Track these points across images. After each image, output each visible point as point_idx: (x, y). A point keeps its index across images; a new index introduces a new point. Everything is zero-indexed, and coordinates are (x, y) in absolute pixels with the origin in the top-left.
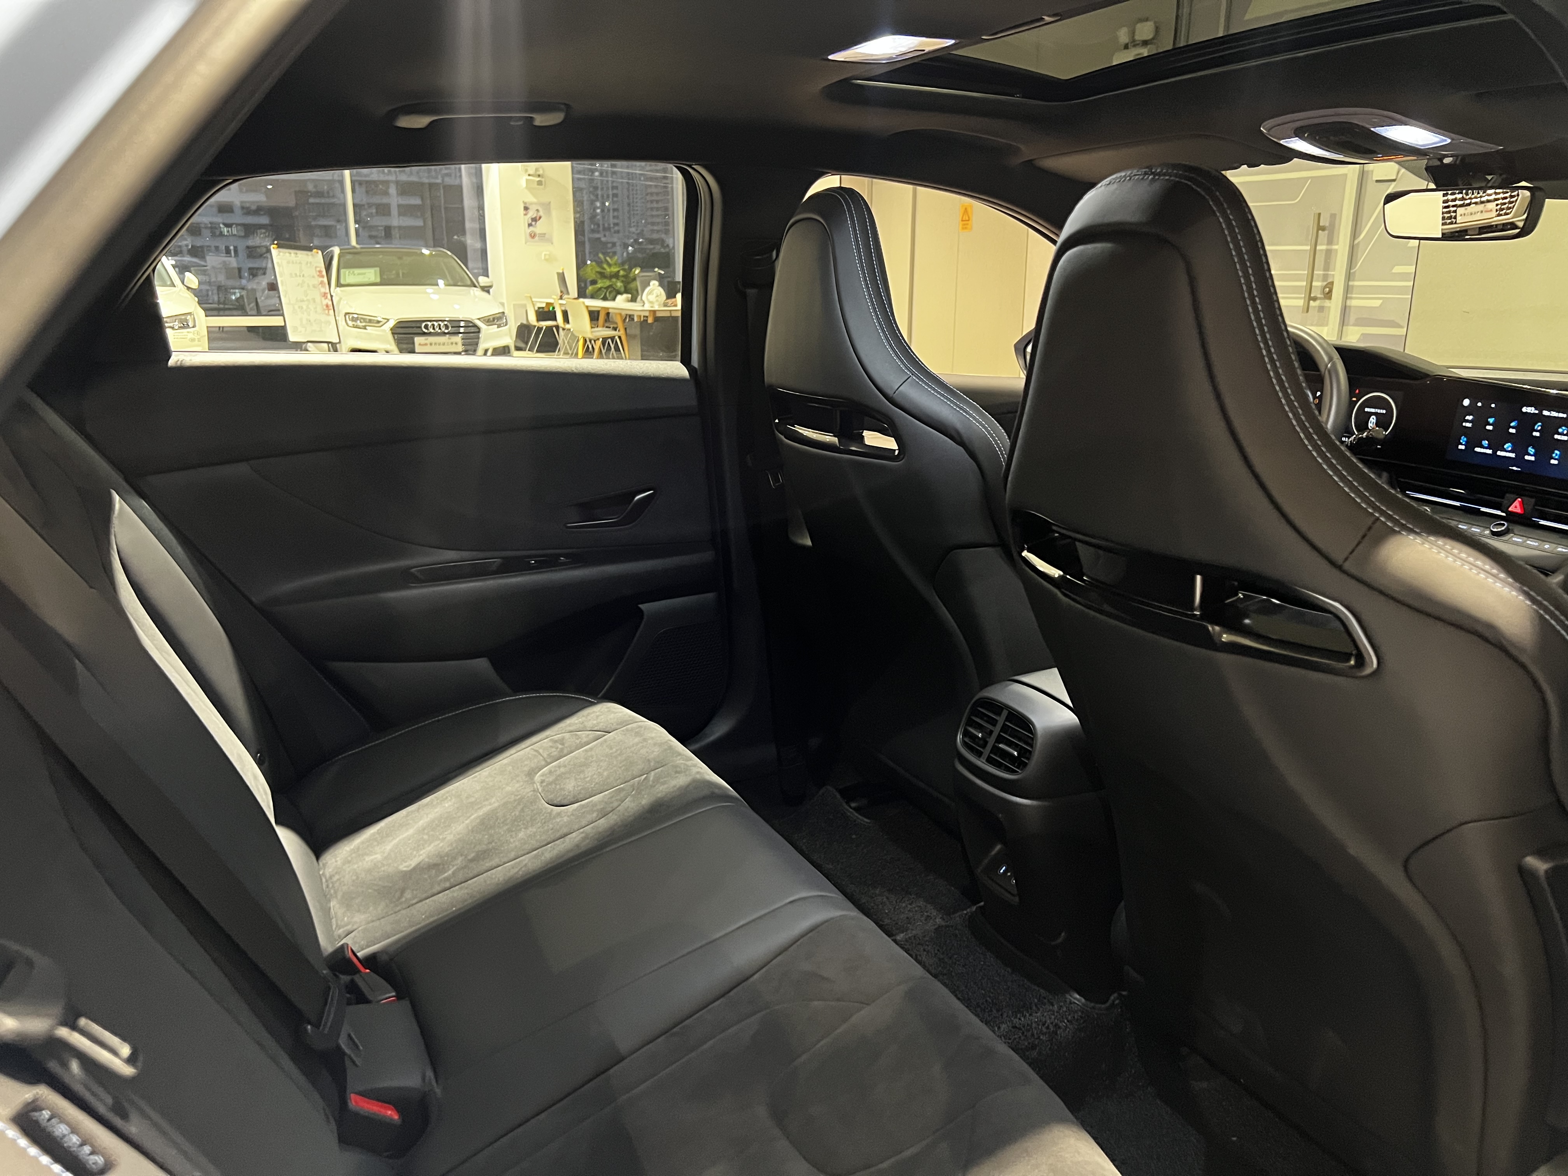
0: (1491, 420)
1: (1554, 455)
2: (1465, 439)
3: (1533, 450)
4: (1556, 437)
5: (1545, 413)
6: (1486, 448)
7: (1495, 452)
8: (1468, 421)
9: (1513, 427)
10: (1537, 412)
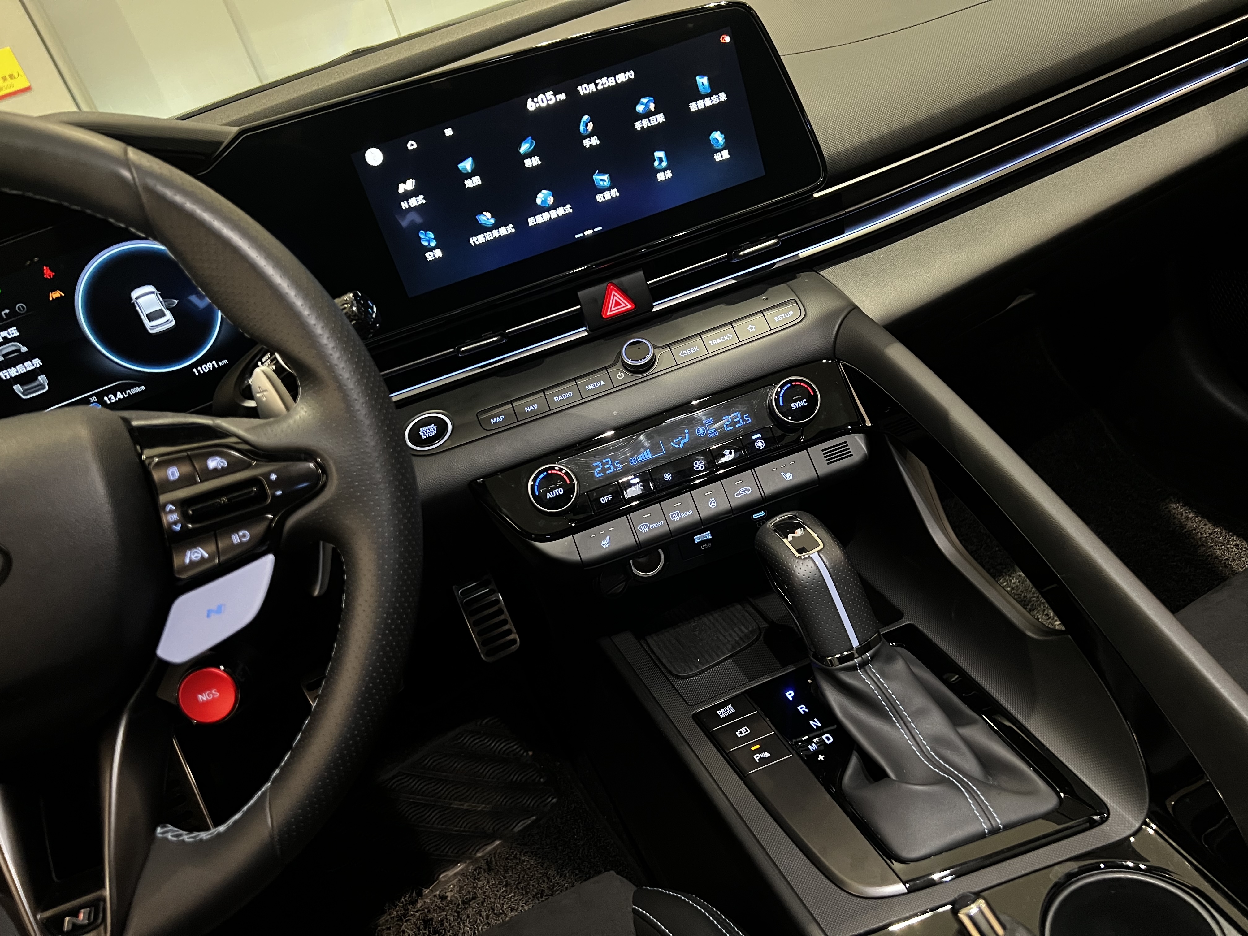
0: (467, 165)
1: (656, 163)
2: (431, 235)
3: (606, 177)
4: (638, 125)
5: (586, 89)
6: (496, 227)
7: (521, 225)
8: (408, 195)
9: (529, 155)
10: (562, 97)
